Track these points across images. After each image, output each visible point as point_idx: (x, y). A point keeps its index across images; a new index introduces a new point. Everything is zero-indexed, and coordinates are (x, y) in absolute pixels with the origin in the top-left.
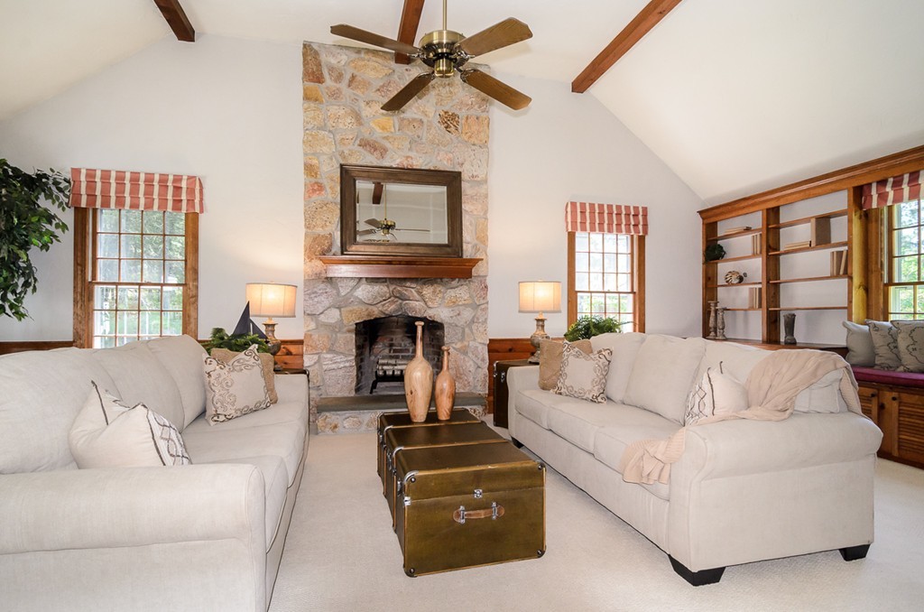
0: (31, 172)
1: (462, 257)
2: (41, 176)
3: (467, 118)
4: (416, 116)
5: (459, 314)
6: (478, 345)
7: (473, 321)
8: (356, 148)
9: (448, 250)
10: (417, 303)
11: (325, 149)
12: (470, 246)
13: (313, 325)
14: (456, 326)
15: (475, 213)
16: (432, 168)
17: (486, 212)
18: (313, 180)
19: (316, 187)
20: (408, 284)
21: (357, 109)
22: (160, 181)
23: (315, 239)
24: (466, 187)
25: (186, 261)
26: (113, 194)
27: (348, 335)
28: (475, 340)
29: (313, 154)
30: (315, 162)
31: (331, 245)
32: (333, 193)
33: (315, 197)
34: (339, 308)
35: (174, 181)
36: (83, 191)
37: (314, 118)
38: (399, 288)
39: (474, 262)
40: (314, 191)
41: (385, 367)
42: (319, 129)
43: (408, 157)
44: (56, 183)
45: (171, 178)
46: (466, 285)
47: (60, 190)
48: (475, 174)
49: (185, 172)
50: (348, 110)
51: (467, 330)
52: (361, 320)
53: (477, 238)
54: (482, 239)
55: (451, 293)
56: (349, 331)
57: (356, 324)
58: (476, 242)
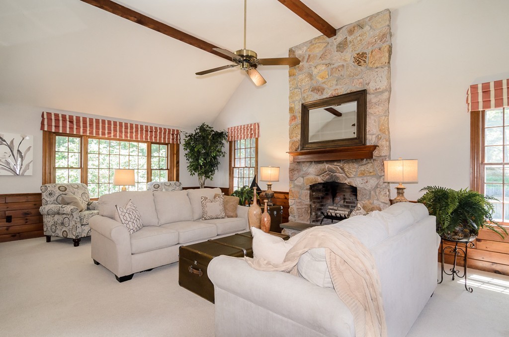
1: (365, 144)
3: (372, 52)
4: (340, 64)
5: (367, 182)
6: (381, 203)
7: (377, 187)
8: (310, 93)
9: (357, 141)
10: (341, 175)
11: (297, 98)
12: (374, 136)
13: (292, 186)
14: (365, 189)
15: (378, 113)
16: (349, 92)
18: (292, 115)
19: (293, 118)
20: (335, 164)
21: (311, 72)
23: (293, 143)
24: (369, 97)
27: (306, 191)
28: (378, 200)
29: (292, 102)
30: (293, 105)
31: (299, 146)
32: (300, 119)
33: (293, 123)
34: (303, 177)
35: (251, 126)
37: (293, 84)
38: (330, 166)
39: (375, 147)
40: (292, 120)
42: (295, 89)
43: (335, 90)
46: (371, 163)
48: (378, 87)
49: (253, 122)
50: (306, 74)
51: (372, 192)
52: (312, 184)
53: (380, 130)
54: (385, 131)
55: (363, 168)
56: (307, 189)
57: (310, 186)
58: (379, 133)
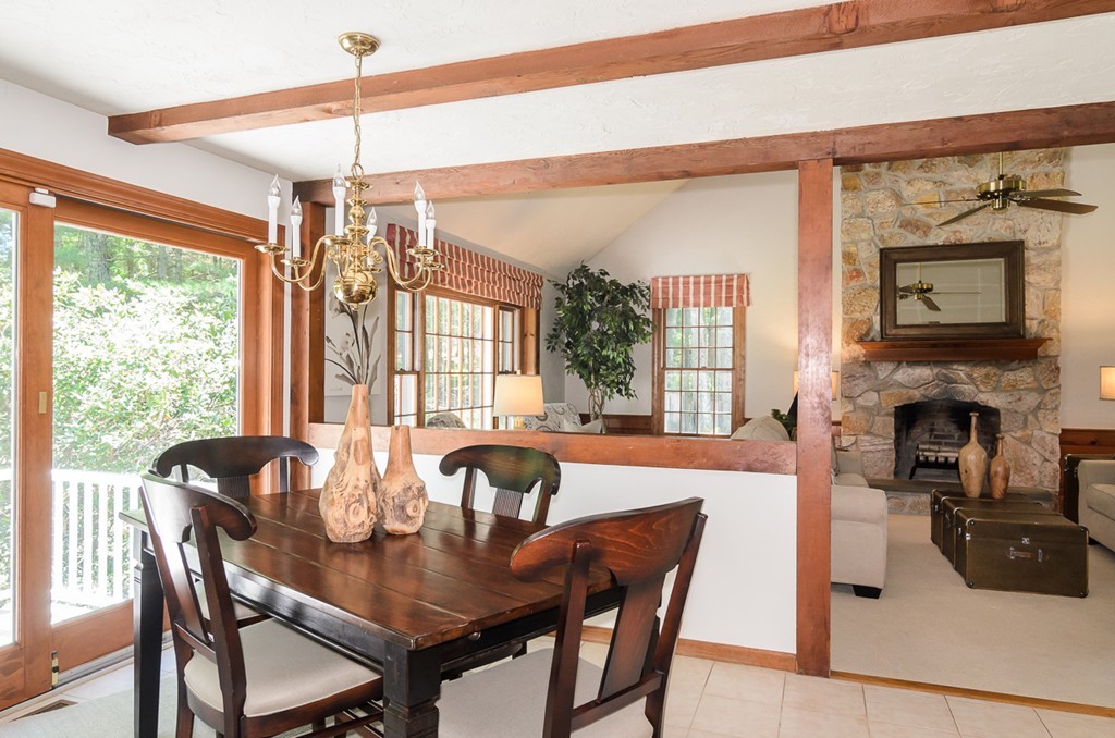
0: (625, 283)
1: (1023, 337)
2: (633, 286)
3: (1033, 178)
4: (967, 186)
5: (1020, 399)
6: (1045, 435)
7: (1038, 407)
8: (896, 230)
9: (1006, 328)
10: (966, 387)
11: (864, 236)
12: (1035, 322)
13: (850, 408)
14: (1016, 412)
15: (1042, 284)
16: (986, 240)
17: (1058, 283)
18: (852, 267)
19: (854, 274)
20: (955, 367)
21: (897, 190)
22: (716, 282)
23: (852, 325)
24: (1030, 256)
25: (733, 348)
26: (681, 296)
27: (887, 418)
28: (1041, 429)
29: (852, 242)
30: (853, 249)
31: (870, 330)
32: (872, 277)
33: (853, 283)
34: (878, 391)
35: (727, 281)
36: (660, 296)
37: (852, 207)
38: (944, 371)
39: (1040, 341)
40: (852, 278)
41: (926, 453)
42: (857, 216)
43: (955, 232)
44: (641, 291)
45: (724, 278)
46: (1030, 366)
47: (643, 296)
48: (1043, 240)
50: (888, 193)
51: (1030, 417)
52: (901, 404)
53: (1046, 313)
54: (1052, 313)
55: (1010, 376)
56: (888, 414)
57: (896, 407)
58: (1043, 317)
